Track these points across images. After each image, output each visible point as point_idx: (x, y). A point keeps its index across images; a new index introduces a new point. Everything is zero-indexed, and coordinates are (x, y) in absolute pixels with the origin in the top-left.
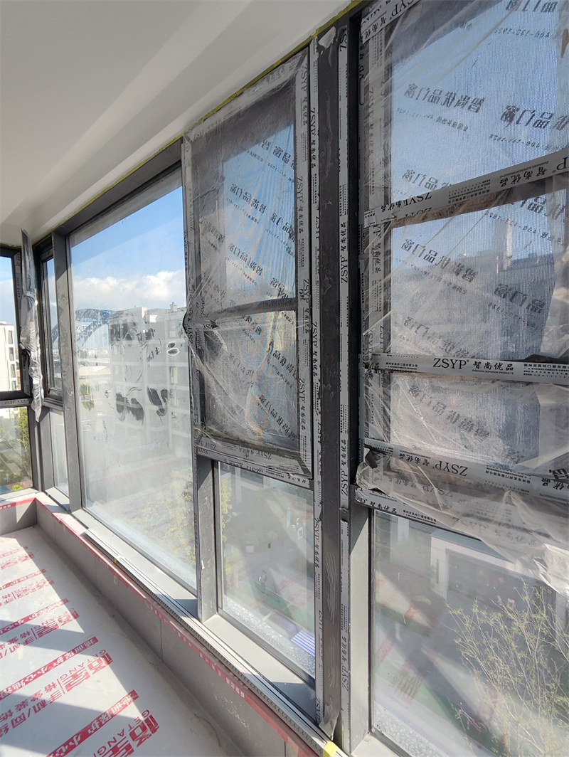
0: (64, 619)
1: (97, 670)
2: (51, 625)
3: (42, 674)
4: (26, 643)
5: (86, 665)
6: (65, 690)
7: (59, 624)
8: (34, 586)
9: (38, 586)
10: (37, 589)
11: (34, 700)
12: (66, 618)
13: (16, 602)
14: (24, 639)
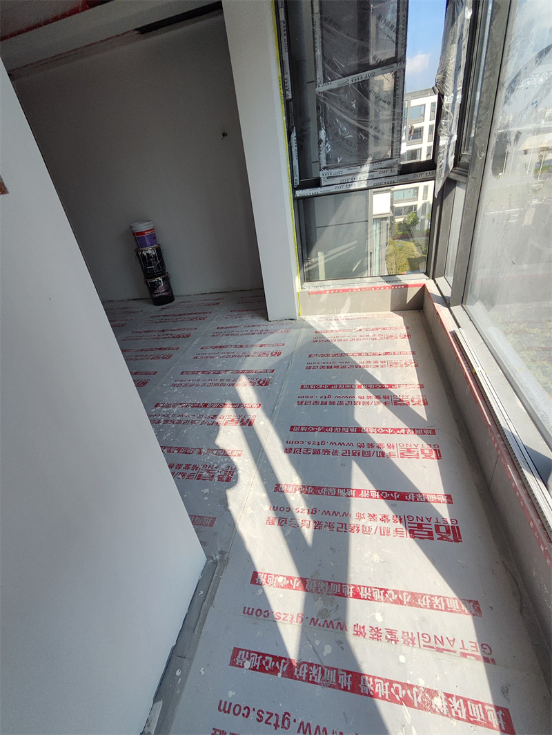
0: (416, 400)
1: (426, 457)
2: (405, 401)
3: (388, 433)
4: (385, 404)
5: (420, 447)
6: (399, 456)
7: (411, 403)
8: (403, 363)
9: (406, 364)
10: (404, 366)
11: (378, 447)
12: (417, 400)
13: (388, 369)
14: (385, 400)
